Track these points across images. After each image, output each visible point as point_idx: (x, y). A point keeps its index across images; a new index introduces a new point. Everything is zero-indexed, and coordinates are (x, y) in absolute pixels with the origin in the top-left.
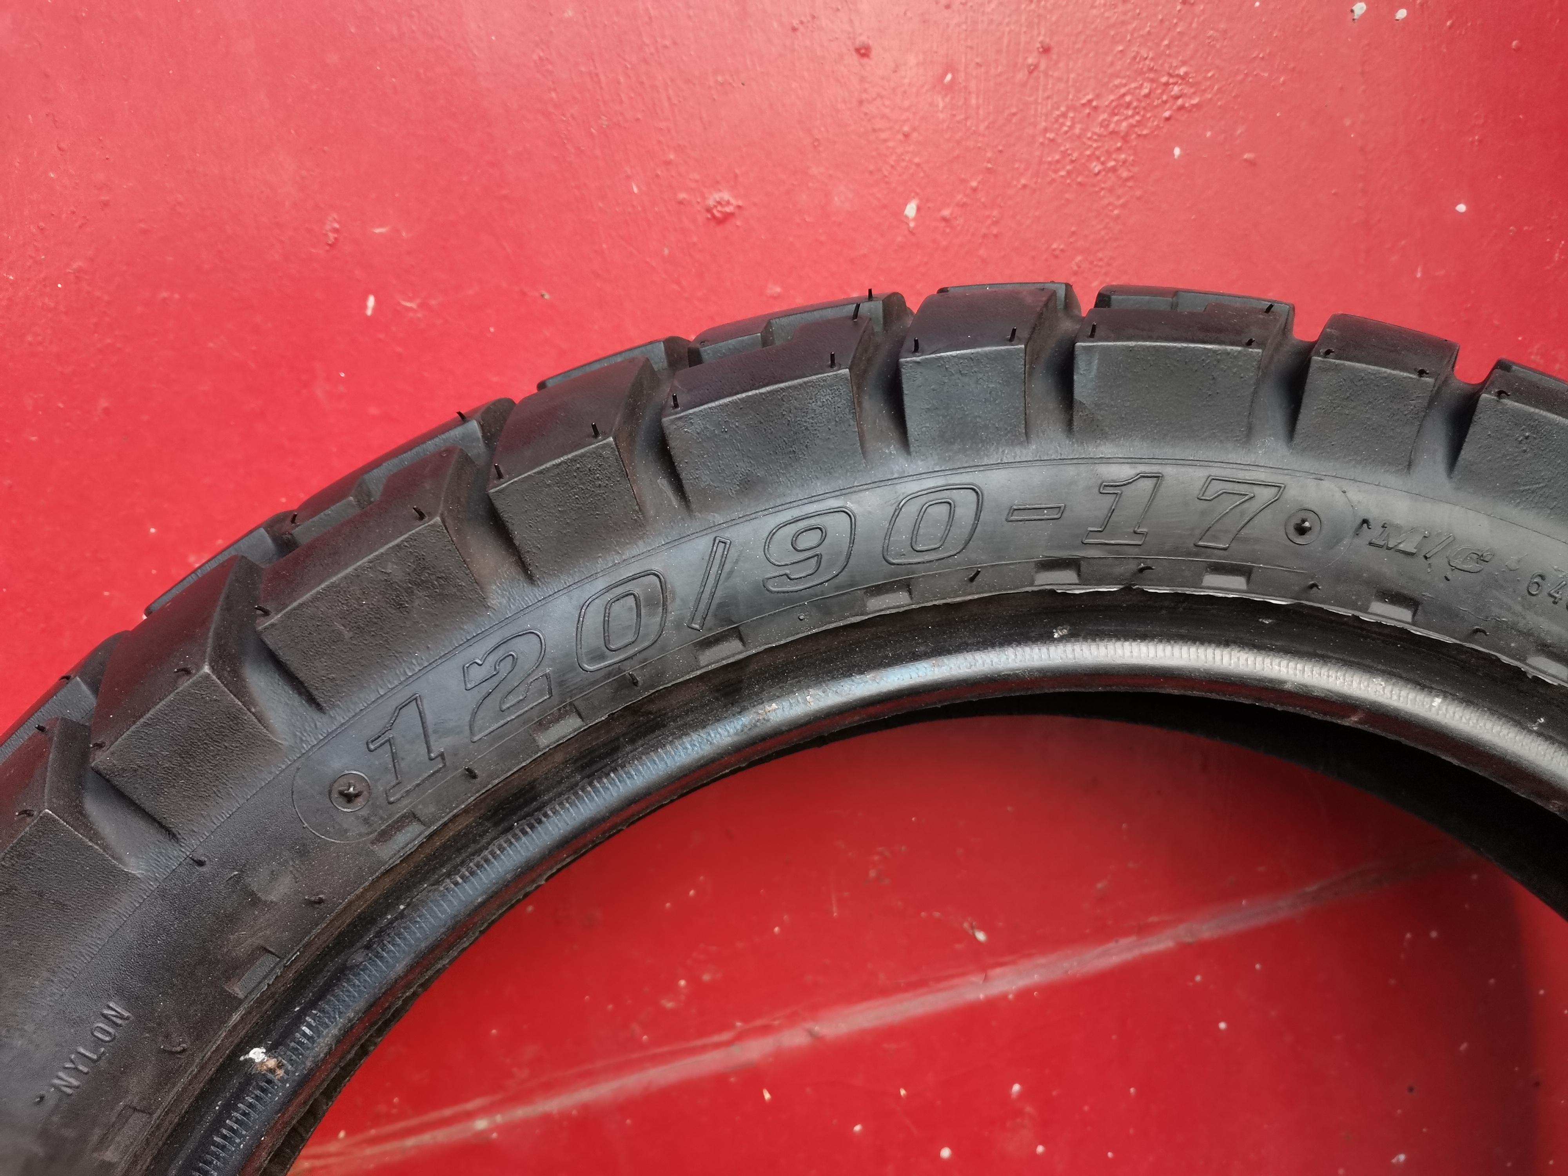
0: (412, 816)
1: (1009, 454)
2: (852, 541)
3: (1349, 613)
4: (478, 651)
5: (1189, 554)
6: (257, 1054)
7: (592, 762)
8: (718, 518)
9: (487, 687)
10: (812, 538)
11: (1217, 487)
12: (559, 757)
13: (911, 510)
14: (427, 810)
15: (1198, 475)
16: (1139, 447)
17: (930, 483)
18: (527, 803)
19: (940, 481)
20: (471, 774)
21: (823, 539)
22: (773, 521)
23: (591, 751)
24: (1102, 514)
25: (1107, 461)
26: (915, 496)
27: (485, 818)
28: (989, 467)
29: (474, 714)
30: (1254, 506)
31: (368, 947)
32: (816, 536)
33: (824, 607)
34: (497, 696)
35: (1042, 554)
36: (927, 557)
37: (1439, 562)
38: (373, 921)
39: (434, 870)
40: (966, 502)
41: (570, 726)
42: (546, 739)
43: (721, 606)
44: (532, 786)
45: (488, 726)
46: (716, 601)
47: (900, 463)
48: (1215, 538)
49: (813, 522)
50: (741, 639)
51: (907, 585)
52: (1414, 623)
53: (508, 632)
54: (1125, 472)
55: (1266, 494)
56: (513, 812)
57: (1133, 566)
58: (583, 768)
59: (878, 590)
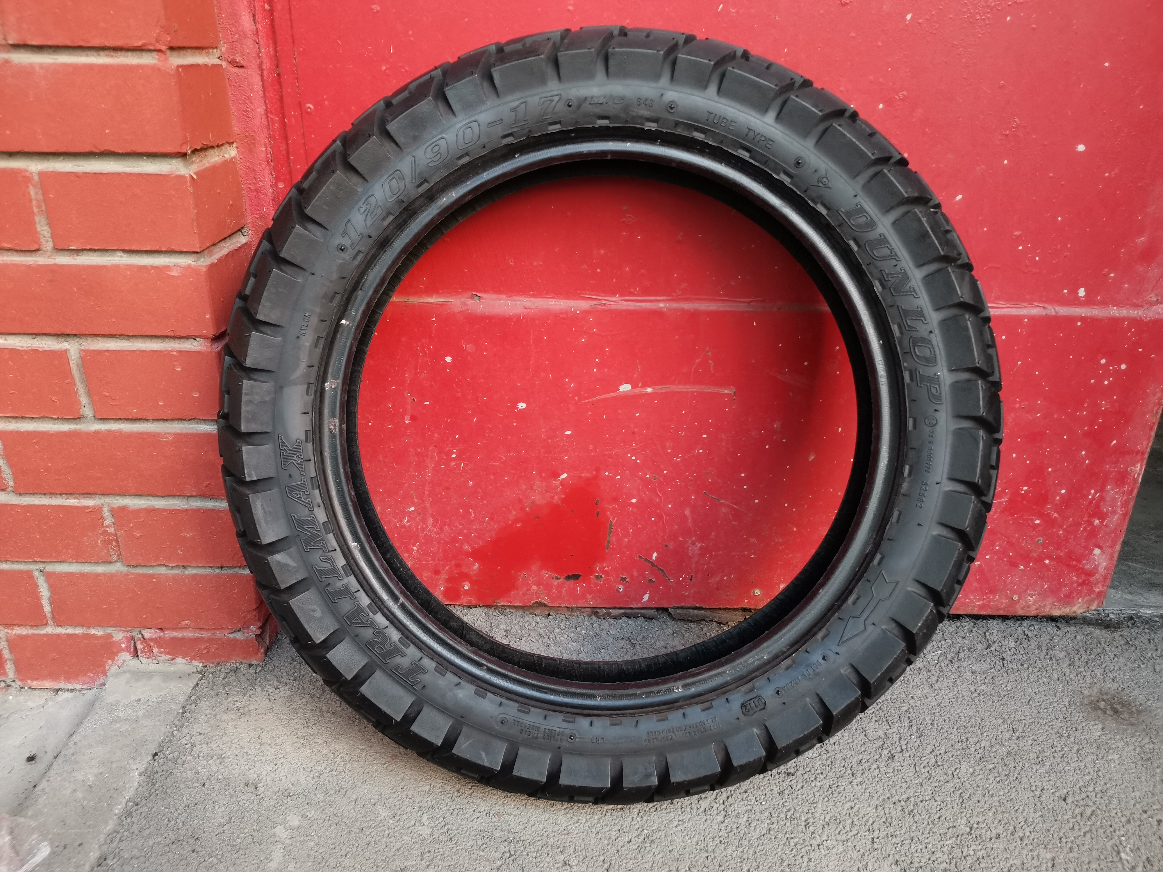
0: (359, 252)
1: (483, 108)
2: (448, 146)
3: (591, 126)
4: (361, 203)
5: (541, 122)
6: (343, 322)
7: (401, 227)
8: (410, 150)
9: (366, 213)
10: (437, 148)
11: (543, 100)
12: (392, 228)
13: (461, 133)
14: (363, 249)
15: (536, 99)
16: (518, 95)
17: (464, 123)
18: (388, 242)
19: (467, 122)
20: (370, 237)
21: (439, 149)
22: (425, 147)
23: (400, 224)
24: (513, 118)
25: (511, 102)
26: (461, 128)
27: (378, 249)
28: (479, 113)
29: (365, 220)
30: (554, 103)
31: (361, 289)
32: (437, 147)
33: (446, 166)
34: (369, 214)
35: (501, 134)
36: (470, 144)
37: (610, 103)
38: (360, 282)
39: (370, 266)
40: (475, 125)
41: (391, 218)
42: (386, 223)
43: (419, 174)
44: (387, 237)
45: (369, 223)
46: (417, 174)
47: (454, 120)
48: (547, 115)
49: (435, 144)
50: (427, 182)
51: (467, 154)
52: (610, 123)
53: (366, 196)
54: (515, 104)
55: (556, 98)
56: (385, 246)
57: (527, 130)
58: (399, 230)
59: (460, 158)
